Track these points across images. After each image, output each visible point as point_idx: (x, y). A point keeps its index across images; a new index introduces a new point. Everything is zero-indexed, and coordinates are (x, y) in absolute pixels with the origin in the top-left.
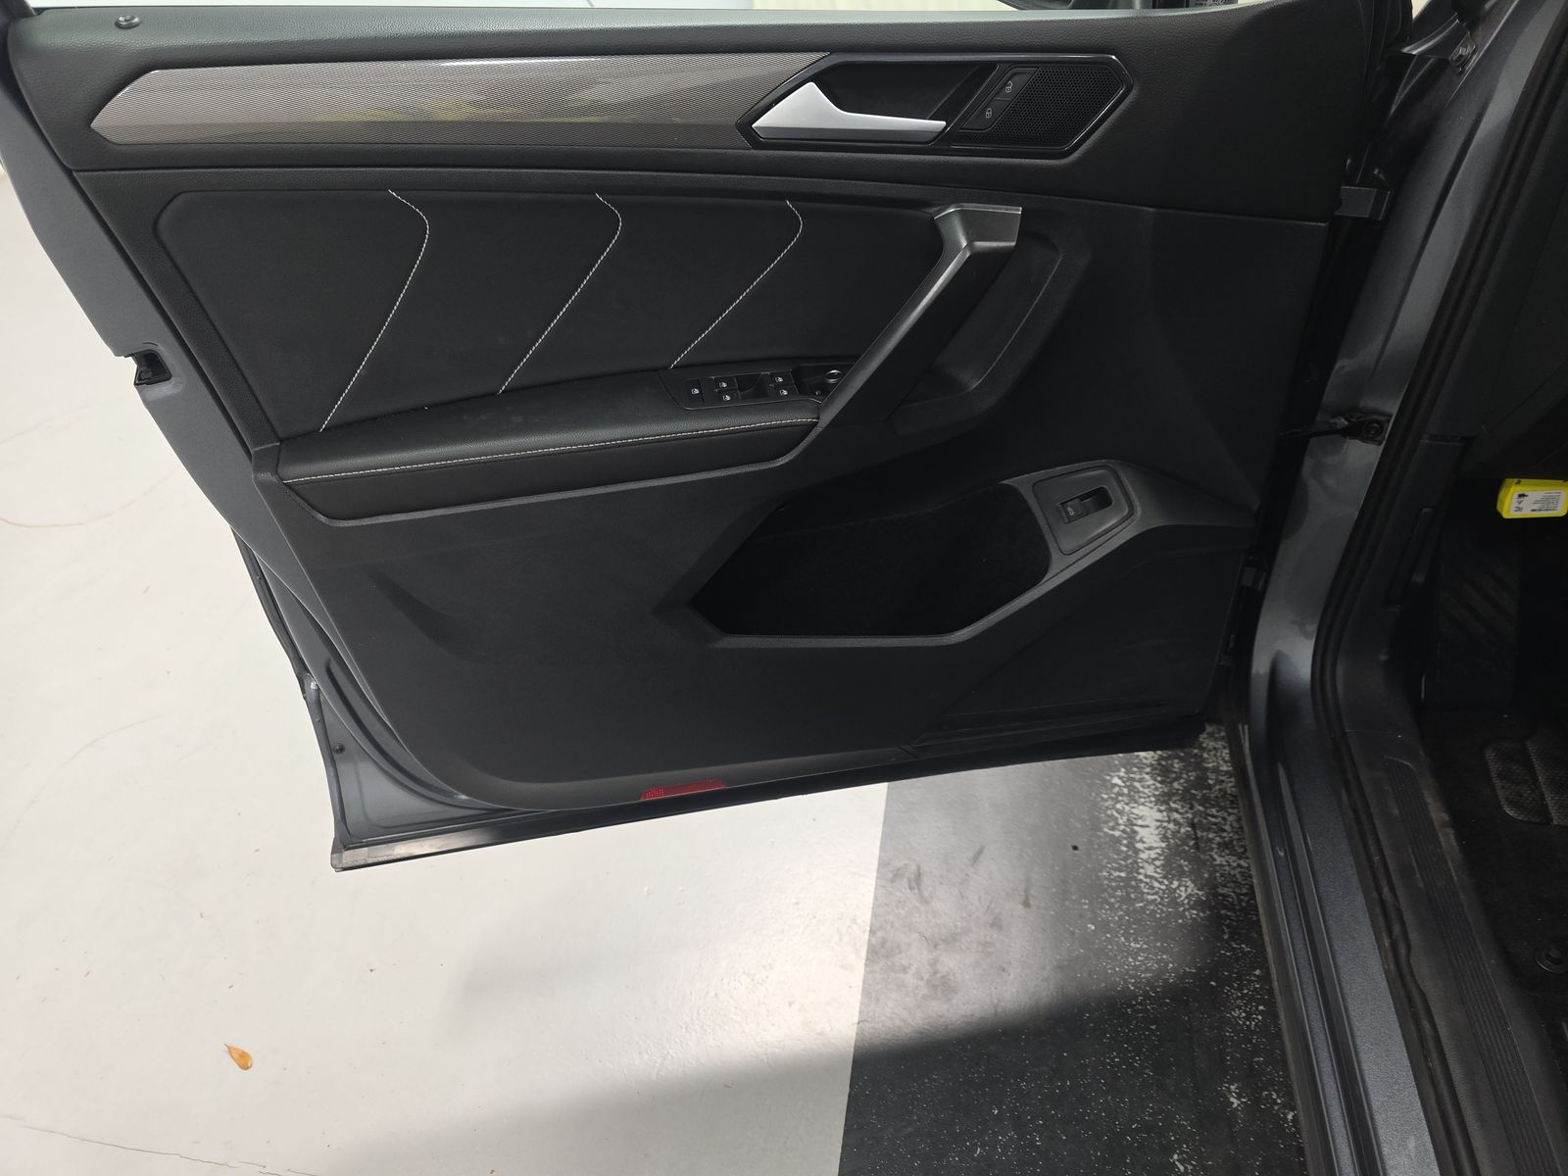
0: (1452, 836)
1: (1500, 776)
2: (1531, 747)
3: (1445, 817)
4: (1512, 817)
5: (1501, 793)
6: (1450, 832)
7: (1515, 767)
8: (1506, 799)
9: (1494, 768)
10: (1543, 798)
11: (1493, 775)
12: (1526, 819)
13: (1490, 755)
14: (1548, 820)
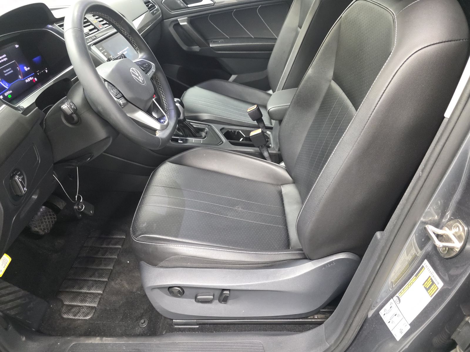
0: (106, 338)
1: (75, 316)
2: (67, 303)
3: (98, 338)
4: (91, 317)
5: (81, 318)
6: (104, 338)
7: (73, 310)
8: (84, 317)
9: (71, 317)
10: (87, 306)
11: (74, 318)
12: (93, 314)
13: (65, 316)
14: (94, 307)
